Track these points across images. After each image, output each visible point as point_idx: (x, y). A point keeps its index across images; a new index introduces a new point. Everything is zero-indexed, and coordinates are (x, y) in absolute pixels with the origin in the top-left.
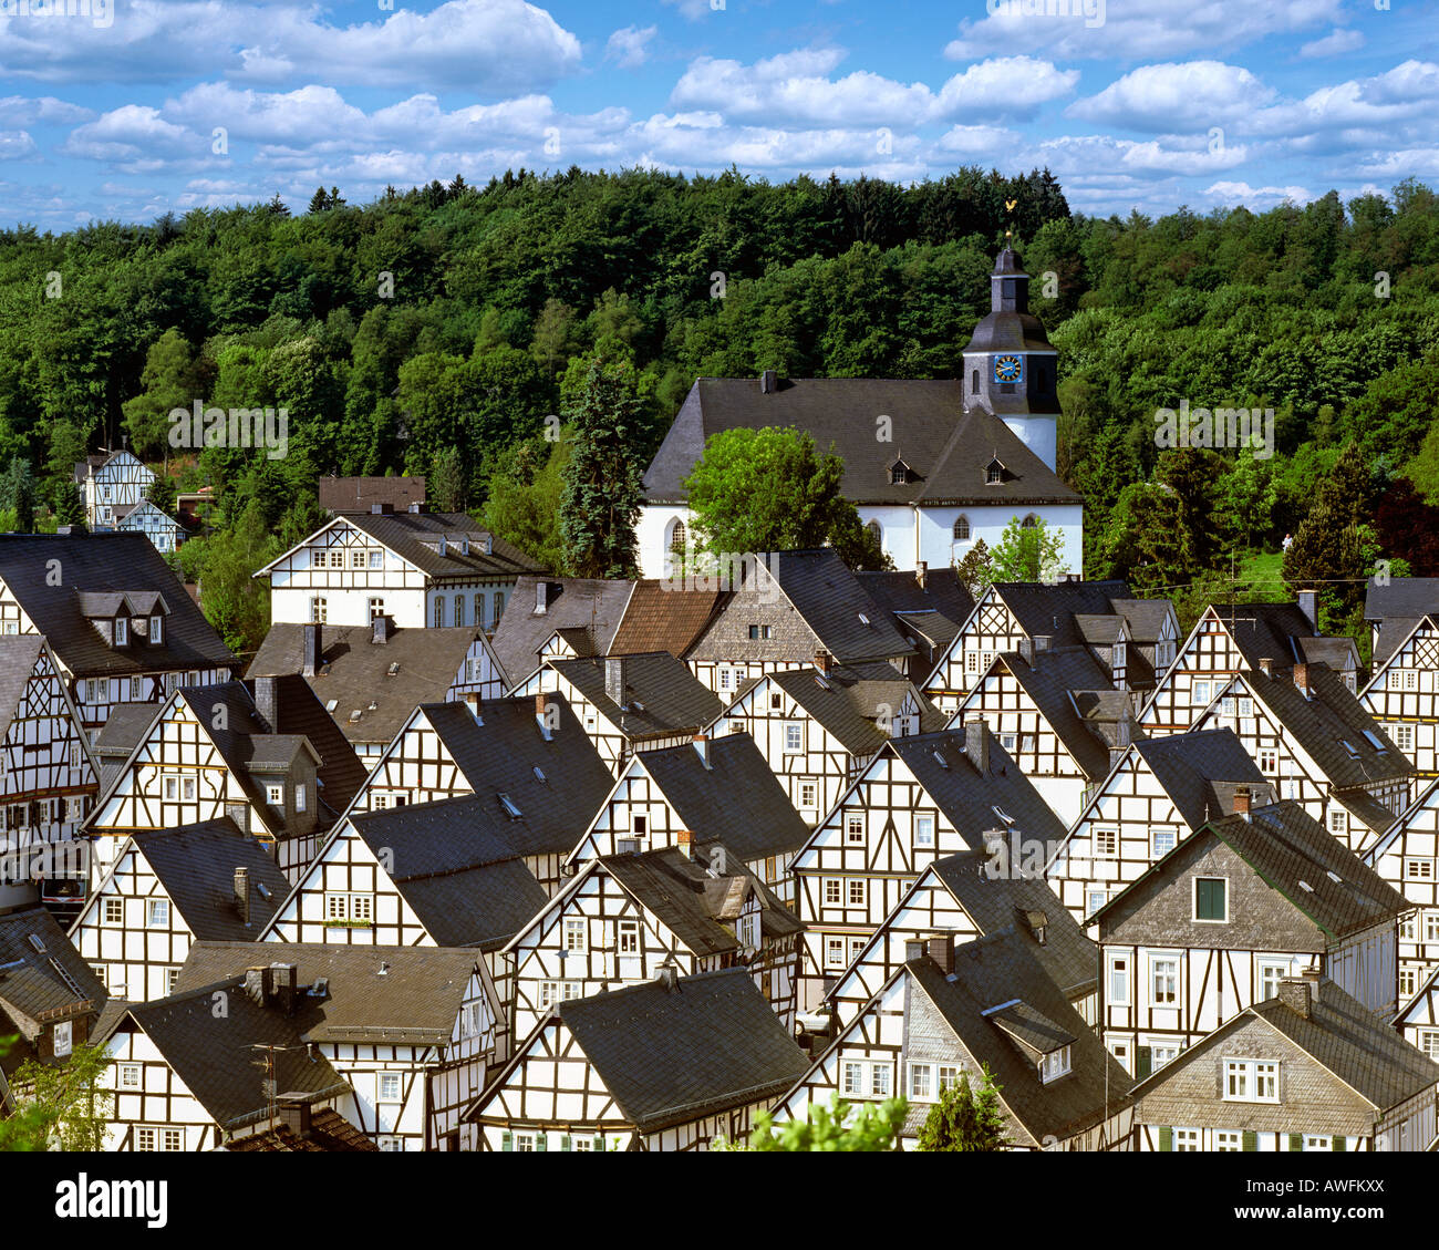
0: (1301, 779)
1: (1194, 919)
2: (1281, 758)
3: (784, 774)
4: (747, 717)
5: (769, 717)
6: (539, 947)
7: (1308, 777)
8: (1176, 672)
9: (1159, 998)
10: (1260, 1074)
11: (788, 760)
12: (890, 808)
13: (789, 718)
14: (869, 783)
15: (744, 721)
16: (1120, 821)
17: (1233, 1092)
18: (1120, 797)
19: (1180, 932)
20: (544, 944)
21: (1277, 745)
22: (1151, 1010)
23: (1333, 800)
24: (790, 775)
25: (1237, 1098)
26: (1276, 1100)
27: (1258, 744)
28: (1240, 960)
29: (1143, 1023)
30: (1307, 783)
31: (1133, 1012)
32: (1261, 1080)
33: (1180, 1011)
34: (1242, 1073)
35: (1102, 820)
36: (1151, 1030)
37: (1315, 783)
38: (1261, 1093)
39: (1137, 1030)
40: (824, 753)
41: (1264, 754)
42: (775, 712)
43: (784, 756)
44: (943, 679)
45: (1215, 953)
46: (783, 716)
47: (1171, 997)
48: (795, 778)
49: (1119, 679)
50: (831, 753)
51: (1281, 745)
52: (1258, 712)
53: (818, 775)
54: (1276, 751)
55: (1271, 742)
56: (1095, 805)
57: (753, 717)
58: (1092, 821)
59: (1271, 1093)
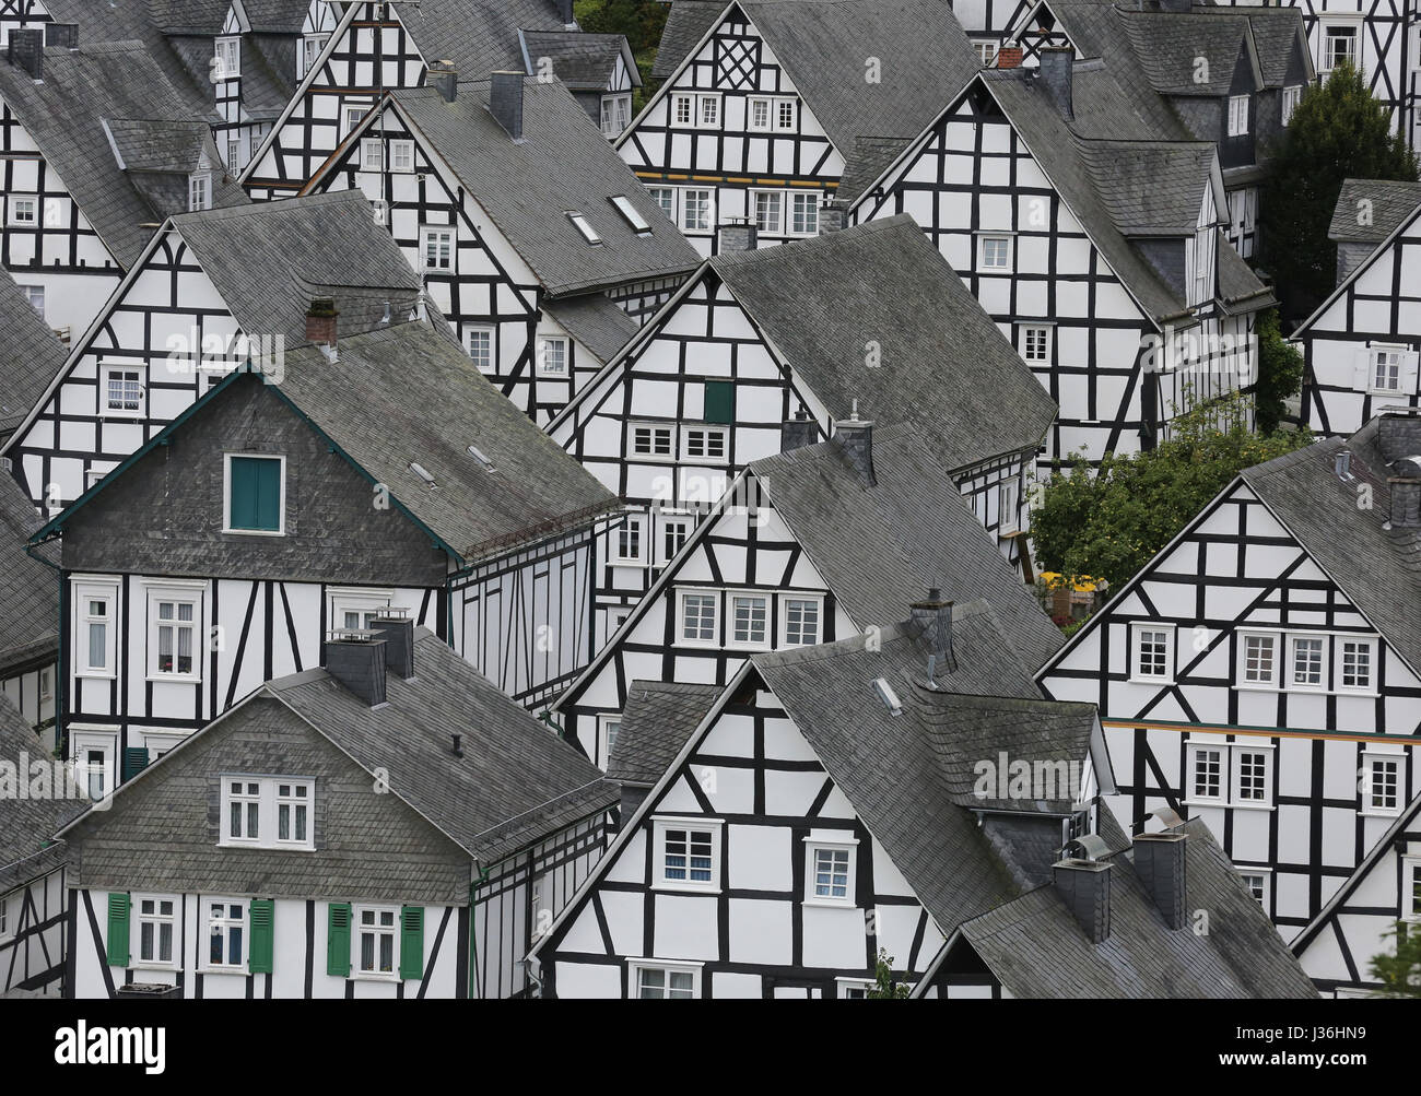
0: (492, 281)
1: (226, 529)
2: (461, 244)
7: (504, 277)
8: (313, 90)
9: (165, 664)
10: (285, 800)
16: (147, 354)
17: (236, 832)
18: (148, 311)
19: (201, 552)
21: (453, 222)
22: (149, 685)
23: (545, 317)
25: (245, 841)
26: (308, 845)
27: (422, 220)
28: (304, 600)
29: (136, 708)
30: (502, 288)
31: (119, 687)
32: (284, 809)
33: (199, 687)
34: (253, 799)
35: (116, 351)
36: (149, 720)
37: (516, 289)
38: (283, 834)
39: (126, 721)
41: (432, 237)
45: (262, 587)
47: (185, 664)
49: (227, 100)
51: (460, 220)
52: (422, 163)
54: (452, 232)
55: (443, 217)
56: (106, 324)
58: (100, 353)
59: (300, 835)
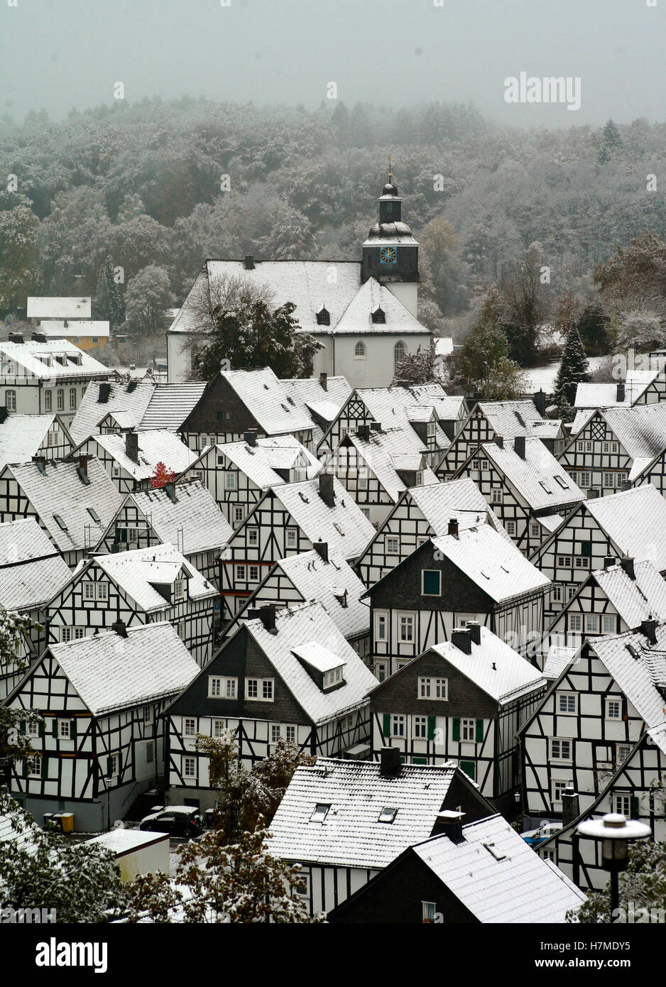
0: (515, 506)
1: (422, 594)
2: (504, 494)
3: (225, 502)
4: (204, 469)
5: (216, 469)
6: (61, 608)
7: (518, 505)
8: (458, 441)
9: (404, 638)
10: (438, 685)
11: (227, 494)
12: (272, 526)
13: (228, 470)
14: (261, 511)
15: (202, 471)
16: (400, 534)
17: (423, 695)
18: (400, 520)
19: (415, 601)
20: (64, 606)
21: (502, 487)
22: (398, 644)
23: (532, 518)
24: (229, 502)
25: (426, 697)
26: (446, 699)
27: (492, 486)
28: (447, 617)
29: (394, 652)
30: (518, 508)
31: (389, 645)
32: (438, 688)
33: (414, 645)
34: (428, 684)
35: (390, 533)
36: (398, 656)
37: (523, 509)
38: (438, 695)
39: (391, 656)
40: (248, 490)
41: (495, 492)
42: (220, 466)
43: (225, 491)
44: (328, 444)
45: (434, 613)
46: (224, 469)
47: (410, 638)
48: (231, 504)
49: (431, 443)
50: (252, 490)
51: (504, 486)
52: (491, 468)
53: (244, 503)
54: (501, 490)
55: (498, 485)
56: (387, 524)
57: (208, 469)
58: (385, 533)
59: (444, 696)
